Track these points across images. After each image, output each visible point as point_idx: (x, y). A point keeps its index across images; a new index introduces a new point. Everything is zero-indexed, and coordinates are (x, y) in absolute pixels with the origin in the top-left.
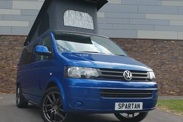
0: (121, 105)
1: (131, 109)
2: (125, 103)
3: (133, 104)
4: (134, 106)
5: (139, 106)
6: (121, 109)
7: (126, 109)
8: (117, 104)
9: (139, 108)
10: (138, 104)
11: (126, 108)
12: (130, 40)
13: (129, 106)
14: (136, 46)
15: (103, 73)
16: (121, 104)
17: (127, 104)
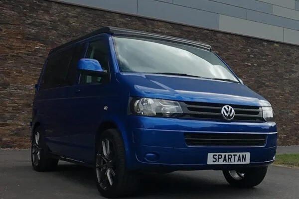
0: (217, 157)
1: (233, 163)
2: (223, 154)
3: (235, 155)
4: (237, 158)
5: (244, 158)
6: (216, 163)
7: (225, 163)
8: (210, 155)
9: (245, 161)
10: (243, 155)
11: (225, 161)
12: (206, 31)
13: (229, 158)
14: (218, 47)
15: (189, 109)
16: (216, 155)
17: (225, 155)
